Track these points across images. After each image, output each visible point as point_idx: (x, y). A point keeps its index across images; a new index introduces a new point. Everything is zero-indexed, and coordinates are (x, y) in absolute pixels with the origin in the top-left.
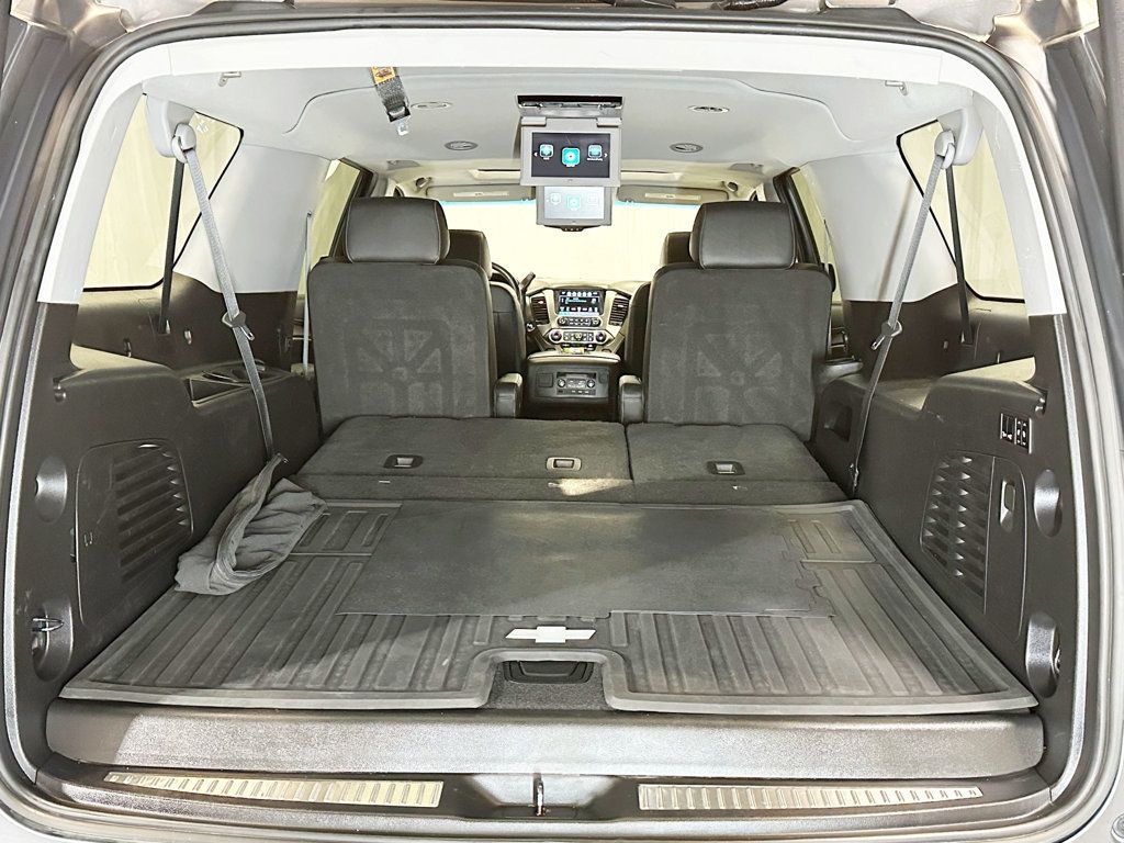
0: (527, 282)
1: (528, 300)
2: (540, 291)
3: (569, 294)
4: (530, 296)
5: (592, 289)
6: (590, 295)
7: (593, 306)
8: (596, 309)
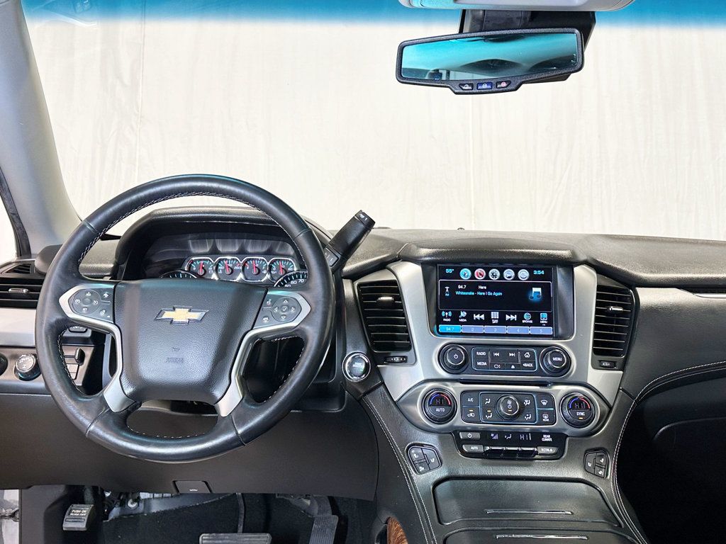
0: (347, 242)
1: (349, 289)
2: (382, 265)
3: (465, 274)
4: (353, 276)
5: (531, 262)
6: (524, 274)
7: (535, 309)
8: (544, 317)
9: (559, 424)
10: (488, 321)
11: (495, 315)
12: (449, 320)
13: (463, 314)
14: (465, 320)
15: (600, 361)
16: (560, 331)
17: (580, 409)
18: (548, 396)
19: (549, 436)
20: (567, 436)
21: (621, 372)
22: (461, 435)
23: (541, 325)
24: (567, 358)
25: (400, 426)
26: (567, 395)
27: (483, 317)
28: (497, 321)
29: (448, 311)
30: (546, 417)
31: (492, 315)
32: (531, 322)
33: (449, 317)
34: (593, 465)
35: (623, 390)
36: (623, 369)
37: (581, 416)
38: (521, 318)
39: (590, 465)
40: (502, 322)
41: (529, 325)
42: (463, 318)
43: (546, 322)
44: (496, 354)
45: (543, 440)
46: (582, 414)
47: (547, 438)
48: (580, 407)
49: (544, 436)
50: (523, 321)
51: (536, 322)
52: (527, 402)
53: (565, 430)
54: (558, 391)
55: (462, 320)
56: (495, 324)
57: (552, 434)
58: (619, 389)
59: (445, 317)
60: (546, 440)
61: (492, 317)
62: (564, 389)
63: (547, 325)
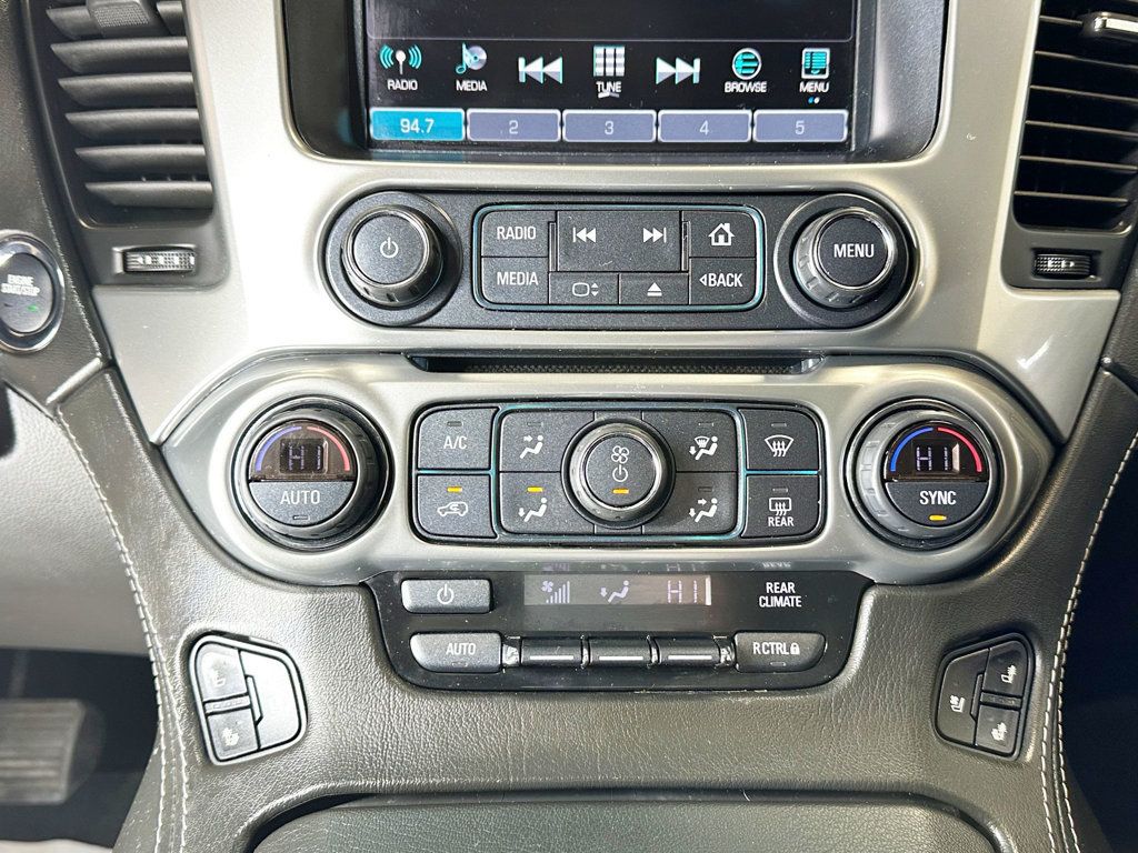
7: (781, 30)
9: (839, 536)
10: (578, 89)
11: (609, 60)
12: (411, 85)
13: (473, 58)
14: (482, 86)
15: (1038, 252)
16: (881, 125)
17: (937, 471)
18: (799, 418)
19: (791, 586)
20: (870, 584)
21: (1113, 296)
22: (410, 595)
23: (802, 101)
24: (899, 245)
25: (167, 546)
26: (886, 409)
27: (556, 68)
28: (617, 87)
29: (406, 48)
30: (781, 509)
31: (598, 60)
32: (761, 87)
33: (409, 72)
34: (968, 706)
35: (1114, 369)
36: (1118, 282)
37: (940, 509)
38: (718, 69)
39: (958, 704)
40: (640, 90)
41: (753, 102)
42: (471, 74)
43: (821, 88)
44: (583, 235)
45: (764, 602)
46: (945, 498)
47: (781, 597)
48: (938, 465)
49: (769, 586)
50: (730, 87)
51: (783, 90)
52: (705, 447)
53: (862, 558)
54: (847, 391)
55: (465, 86)
56: (610, 103)
57: (804, 577)
58: (1100, 364)
59: (394, 72)
60: (778, 602)
61: (598, 71)
62: (873, 380)
63: (827, 101)
